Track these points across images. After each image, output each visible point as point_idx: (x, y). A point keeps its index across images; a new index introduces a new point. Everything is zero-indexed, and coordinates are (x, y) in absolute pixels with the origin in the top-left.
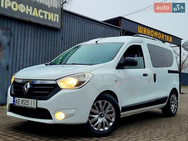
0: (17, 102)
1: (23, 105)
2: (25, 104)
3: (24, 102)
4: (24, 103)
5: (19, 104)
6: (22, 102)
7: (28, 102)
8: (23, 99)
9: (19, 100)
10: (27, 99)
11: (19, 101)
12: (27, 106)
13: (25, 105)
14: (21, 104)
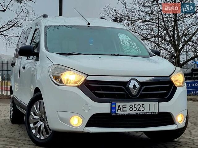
0: (120, 110)
1: (133, 111)
2: (138, 110)
3: (134, 107)
4: (134, 109)
5: (123, 111)
6: (130, 108)
7: (142, 107)
8: (133, 104)
9: (123, 105)
10: (141, 103)
11: (123, 108)
12: (141, 112)
13: (137, 112)
14: (128, 111)
